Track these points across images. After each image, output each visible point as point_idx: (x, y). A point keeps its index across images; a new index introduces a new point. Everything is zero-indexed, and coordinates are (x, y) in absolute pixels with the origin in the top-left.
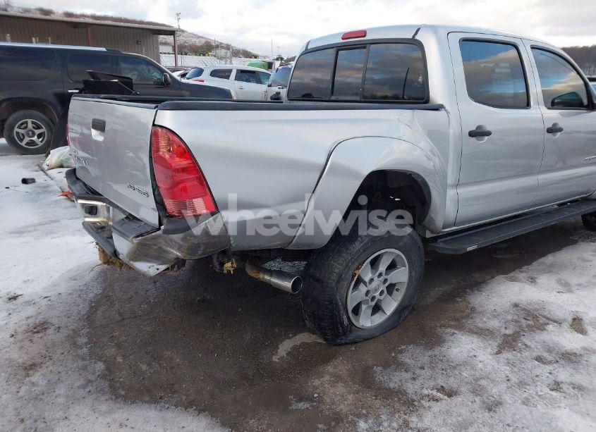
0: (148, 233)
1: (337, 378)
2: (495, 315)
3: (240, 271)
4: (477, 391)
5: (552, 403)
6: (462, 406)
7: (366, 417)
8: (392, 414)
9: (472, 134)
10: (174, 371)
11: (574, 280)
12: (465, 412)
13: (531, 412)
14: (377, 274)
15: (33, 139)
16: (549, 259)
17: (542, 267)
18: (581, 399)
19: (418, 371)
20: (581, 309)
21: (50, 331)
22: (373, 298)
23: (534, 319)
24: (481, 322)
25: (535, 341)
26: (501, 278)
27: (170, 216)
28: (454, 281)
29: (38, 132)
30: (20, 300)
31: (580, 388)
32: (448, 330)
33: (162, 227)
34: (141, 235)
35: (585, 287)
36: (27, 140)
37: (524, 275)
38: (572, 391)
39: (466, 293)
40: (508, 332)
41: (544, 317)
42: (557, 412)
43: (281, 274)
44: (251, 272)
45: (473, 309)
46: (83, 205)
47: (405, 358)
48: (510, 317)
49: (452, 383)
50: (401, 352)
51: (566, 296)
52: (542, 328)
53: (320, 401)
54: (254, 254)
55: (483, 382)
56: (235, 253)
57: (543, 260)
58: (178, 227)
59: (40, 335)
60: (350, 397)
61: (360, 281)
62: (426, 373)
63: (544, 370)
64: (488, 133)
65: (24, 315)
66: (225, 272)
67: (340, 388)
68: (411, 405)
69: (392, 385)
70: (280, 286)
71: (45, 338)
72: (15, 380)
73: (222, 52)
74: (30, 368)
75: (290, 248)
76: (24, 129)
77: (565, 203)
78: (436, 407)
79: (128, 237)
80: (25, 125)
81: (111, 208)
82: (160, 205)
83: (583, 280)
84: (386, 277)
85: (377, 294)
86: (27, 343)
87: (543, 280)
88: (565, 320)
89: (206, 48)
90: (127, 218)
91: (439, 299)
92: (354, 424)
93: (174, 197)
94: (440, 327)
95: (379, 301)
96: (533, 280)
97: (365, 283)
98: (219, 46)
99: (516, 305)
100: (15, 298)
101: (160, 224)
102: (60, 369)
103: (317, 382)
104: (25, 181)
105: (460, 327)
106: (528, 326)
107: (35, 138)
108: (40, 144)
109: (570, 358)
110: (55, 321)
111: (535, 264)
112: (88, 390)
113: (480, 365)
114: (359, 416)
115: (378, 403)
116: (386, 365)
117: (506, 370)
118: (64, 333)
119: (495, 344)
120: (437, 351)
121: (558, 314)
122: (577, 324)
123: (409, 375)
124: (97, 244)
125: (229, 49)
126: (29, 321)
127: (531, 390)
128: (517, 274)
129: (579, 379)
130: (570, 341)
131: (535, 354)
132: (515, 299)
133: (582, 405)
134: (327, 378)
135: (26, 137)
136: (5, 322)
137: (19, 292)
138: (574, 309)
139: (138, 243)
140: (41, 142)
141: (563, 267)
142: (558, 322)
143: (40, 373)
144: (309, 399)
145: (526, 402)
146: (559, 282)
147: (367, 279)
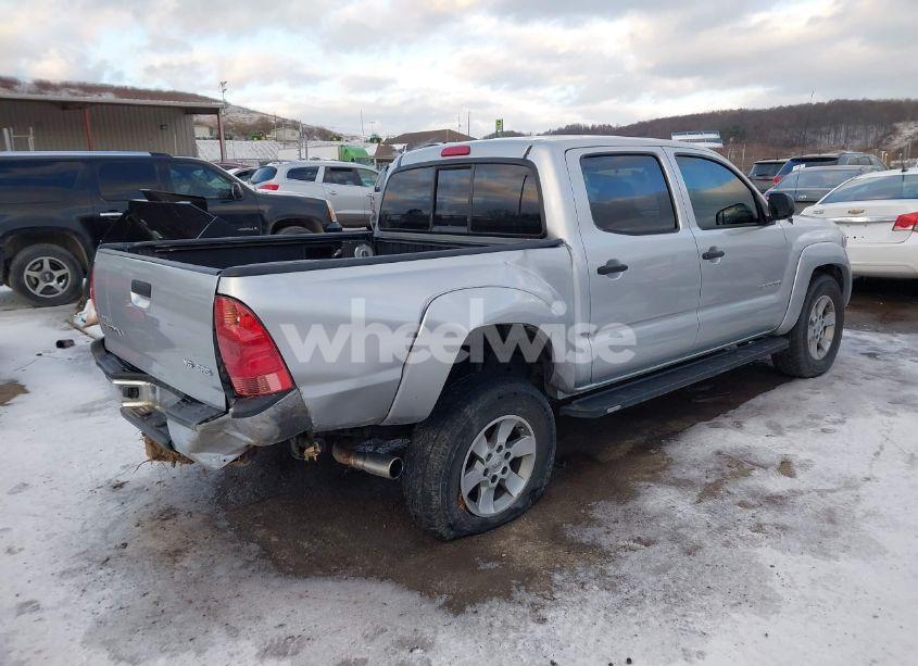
0: (213, 418)
1: (526, 538)
2: (696, 465)
3: (326, 456)
4: (675, 538)
5: (753, 543)
6: (661, 553)
7: (561, 570)
8: (587, 566)
9: (602, 271)
10: (341, 545)
11: (785, 422)
12: (663, 558)
13: (731, 553)
14: (496, 447)
15: (51, 284)
16: (759, 400)
17: (750, 410)
18: (783, 537)
19: (611, 526)
20: (790, 452)
21: (182, 516)
22: (495, 477)
23: (738, 465)
24: (677, 473)
25: (739, 488)
26: (702, 425)
27: (239, 397)
28: (646, 432)
29: (57, 274)
30: (127, 488)
31: (784, 528)
32: (642, 484)
33: (231, 410)
34: (206, 421)
35: (798, 428)
36: (42, 285)
37: (729, 420)
38: (775, 532)
39: (661, 444)
40: (709, 481)
41: (749, 462)
42: (759, 550)
43: (375, 457)
44: (339, 457)
45: (670, 461)
46: (121, 386)
47: (597, 514)
48: (711, 466)
49: (648, 533)
50: (591, 508)
51: (773, 440)
52: (746, 474)
53: (510, 559)
54: (342, 434)
55: (681, 531)
56: (317, 435)
57: (752, 401)
58: (249, 409)
59: (171, 522)
60: (541, 554)
61: (474, 458)
62: (621, 526)
63: (745, 515)
64: (624, 268)
65: (141, 502)
66: (307, 459)
67: (529, 547)
68: (606, 556)
69: (584, 540)
70: (376, 471)
71: (178, 523)
72: (163, 567)
73: (288, 134)
74: (175, 554)
75: (385, 423)
76: (37, 270)
77: (746, 343)
78: (634, 556)
79: (190, 424)
80: (39, 265)
81: (157, 388)
82: (227, 383)
83: (796, 421)
84: (508, 450)
85: (498, 472)
86: (159, 531)
87: (751, 424)
88: (772, 464)
89: (261, 128)
90: (183, 400)
91: (630, 453)
92: (549, 577)
93: (242, 374)
94: (634, 480)
95: (502, 480)
96: (739, 425)
97: (481, 460)
98: (282, 124)
99: (719, 453)
100: (121, 485)
101: (228, 406)
102: (211, 552)
103: (503, 543)
104: (61, 344)
105: (656, 479)
106: (732, 473)
107: (54, 283)
108: (61, 291)
109: (775, 501)
110: (183, 506)
111: (743, 407)
112: (250, 569)
113: (679, 515)
114: (554, 570)
115: (571, 557)
116: (576, 522)
117: (706, 517)
118: (198, 519)
119: (695, 494)
120: (630, 505)
121: (765, 458)
122: (786, 467)
123: (603, 529)
124: (144, 434)
125: (297, 129)
126: (151, 508)
127: (732, 533)
128: (720, 419)
129: (784, 519)
130: (777, 484)
131: (738, 500)
132: (718, 446)
133: (783, 542)
134: (513, 538)
135: (41, 281)
136: (120, 512)
137: (122, 479)
138: (784, 451)
139: (203, 431)
140: (63, 287)
141: (776, 408)
142: (764, 467)
143: (189, 558)
144: (498, 558)
145: (727, 544)
146: (769, 425)
147: (483, 456)
